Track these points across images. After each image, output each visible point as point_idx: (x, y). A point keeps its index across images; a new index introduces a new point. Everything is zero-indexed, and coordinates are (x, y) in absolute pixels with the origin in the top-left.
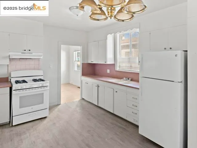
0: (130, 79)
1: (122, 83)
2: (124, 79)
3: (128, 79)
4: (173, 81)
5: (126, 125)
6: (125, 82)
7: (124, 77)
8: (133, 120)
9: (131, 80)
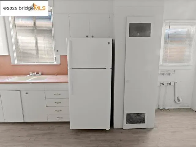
0: (40, 73)
1: (31, 80)
2: (31, 74)
3: (37, 73)
4: (106, 68)
5: (49, 128)
6: (33, 78)
7: (31, 72)
8: (58, 118)
9: (42, 74)
